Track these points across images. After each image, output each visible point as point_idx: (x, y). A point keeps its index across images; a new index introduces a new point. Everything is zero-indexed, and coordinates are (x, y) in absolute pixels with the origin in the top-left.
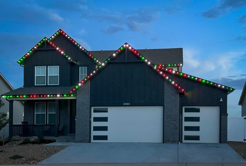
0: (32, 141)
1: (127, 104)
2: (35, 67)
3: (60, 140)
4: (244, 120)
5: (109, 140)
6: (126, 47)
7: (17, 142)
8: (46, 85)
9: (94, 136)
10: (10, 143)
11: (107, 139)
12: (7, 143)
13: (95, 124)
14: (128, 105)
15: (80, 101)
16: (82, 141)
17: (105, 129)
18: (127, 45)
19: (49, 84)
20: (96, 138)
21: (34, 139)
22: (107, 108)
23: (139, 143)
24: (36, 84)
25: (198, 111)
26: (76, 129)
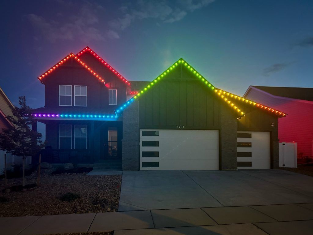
0: (66, 169)
1: (181, 127)
2: (59, 85)
3: (97, 167)
4: (283, 145)
5: (161, 168)
6: (181, 63)
7: (46, 170)
8: (72, 106)
9: (143, 163)
10: (37, 172)
11: (158, 167)
12: (33, 172)
13: (143, 149)
14: (183, 128)
15: (127, 122)
16: (130, 169)
17: (155, 154)
18: (183, 61)
19: (75, 105)
20: (145, 164)
21: (69, 167)
22: (158, 131)
23: (196, 170)
24: (60, 105)
25: (250, 136)
26: (123, 155)
